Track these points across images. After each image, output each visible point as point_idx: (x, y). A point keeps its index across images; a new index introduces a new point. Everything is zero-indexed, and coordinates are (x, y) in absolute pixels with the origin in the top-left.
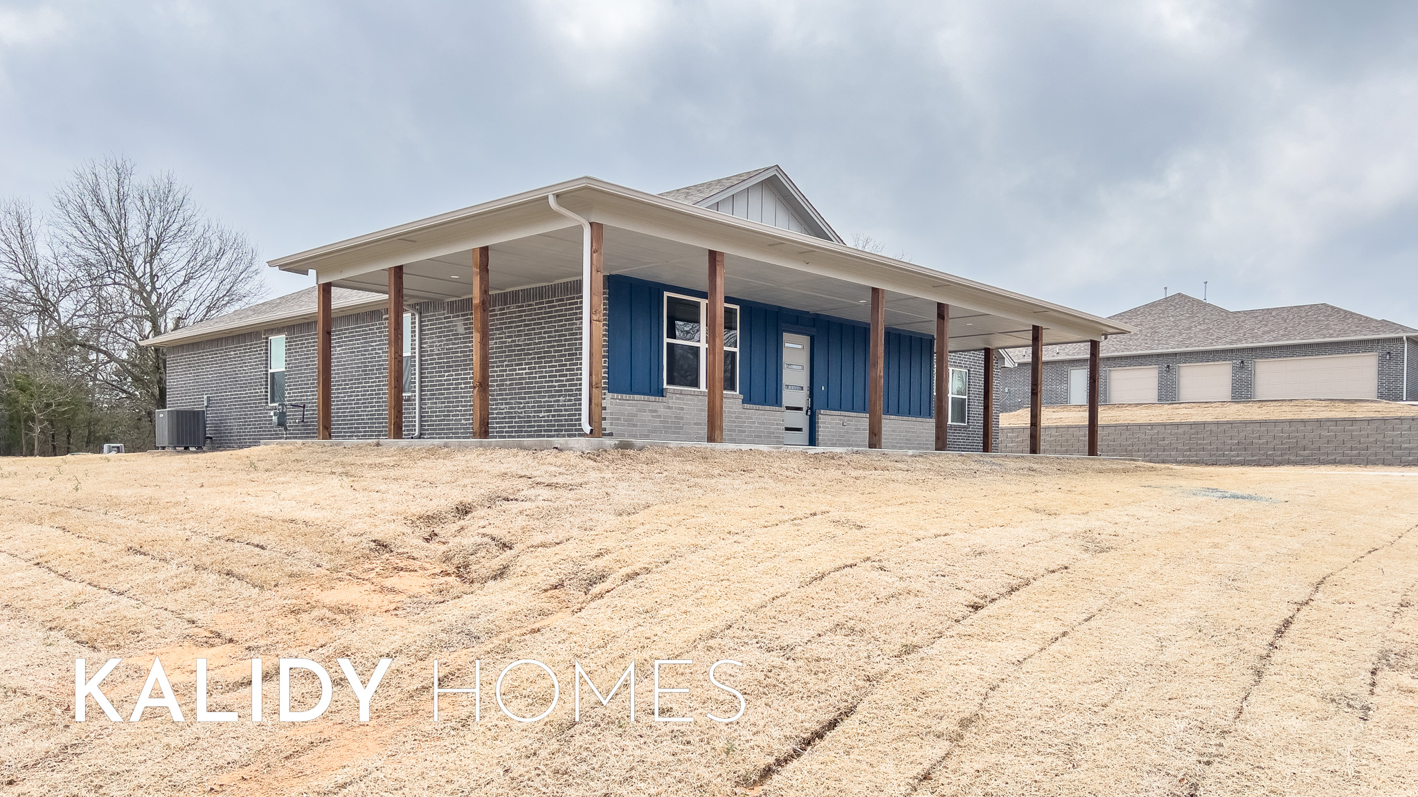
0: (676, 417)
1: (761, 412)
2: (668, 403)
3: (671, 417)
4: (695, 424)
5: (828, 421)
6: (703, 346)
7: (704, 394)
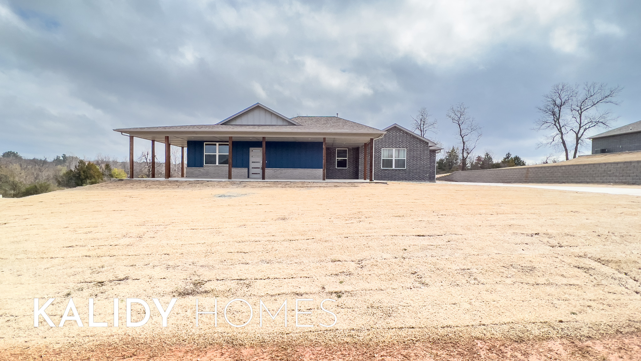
0: (207, 172)
1: (238, 170)
2: (204, 168)
3: (204, 172)
5: (268, 171)
6: (217, 154)
7: (217, 166)
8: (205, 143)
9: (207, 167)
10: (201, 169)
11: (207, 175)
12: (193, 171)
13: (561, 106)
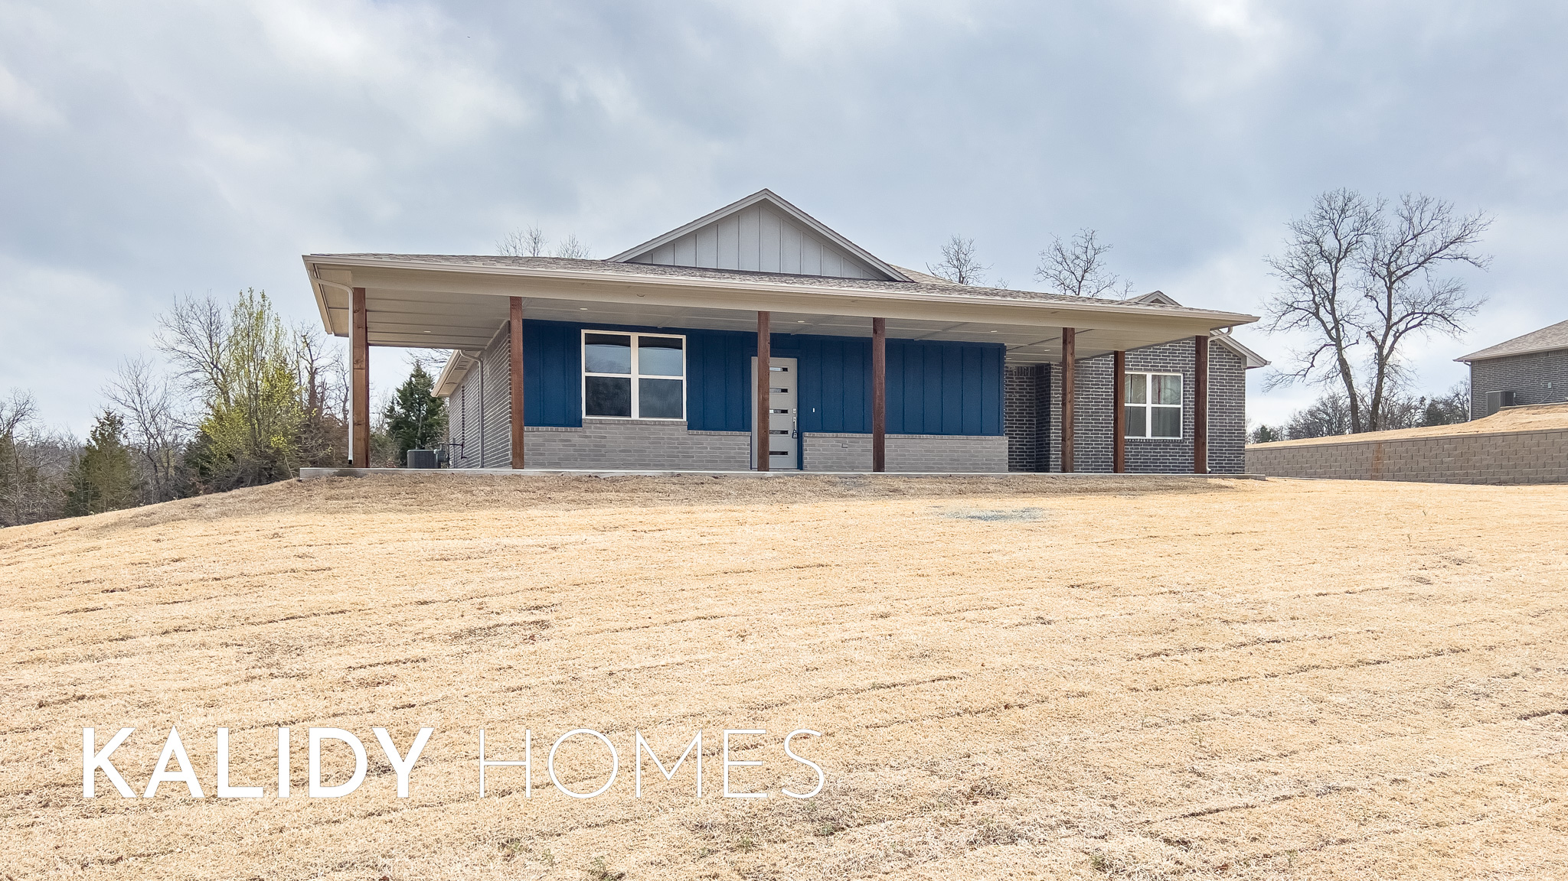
0: (596, 446)
1: (716, 437)
2: (585, 432)
3: (587, 446)
4: (620, 451)
5: (818, 444)
6: (635, 377)
7: (634, 423)
8: (584, 332)
9: (597, 426)
10: (572, 435)
11: (598, 456)
12: (541, 440)
13: (1338, 260)
